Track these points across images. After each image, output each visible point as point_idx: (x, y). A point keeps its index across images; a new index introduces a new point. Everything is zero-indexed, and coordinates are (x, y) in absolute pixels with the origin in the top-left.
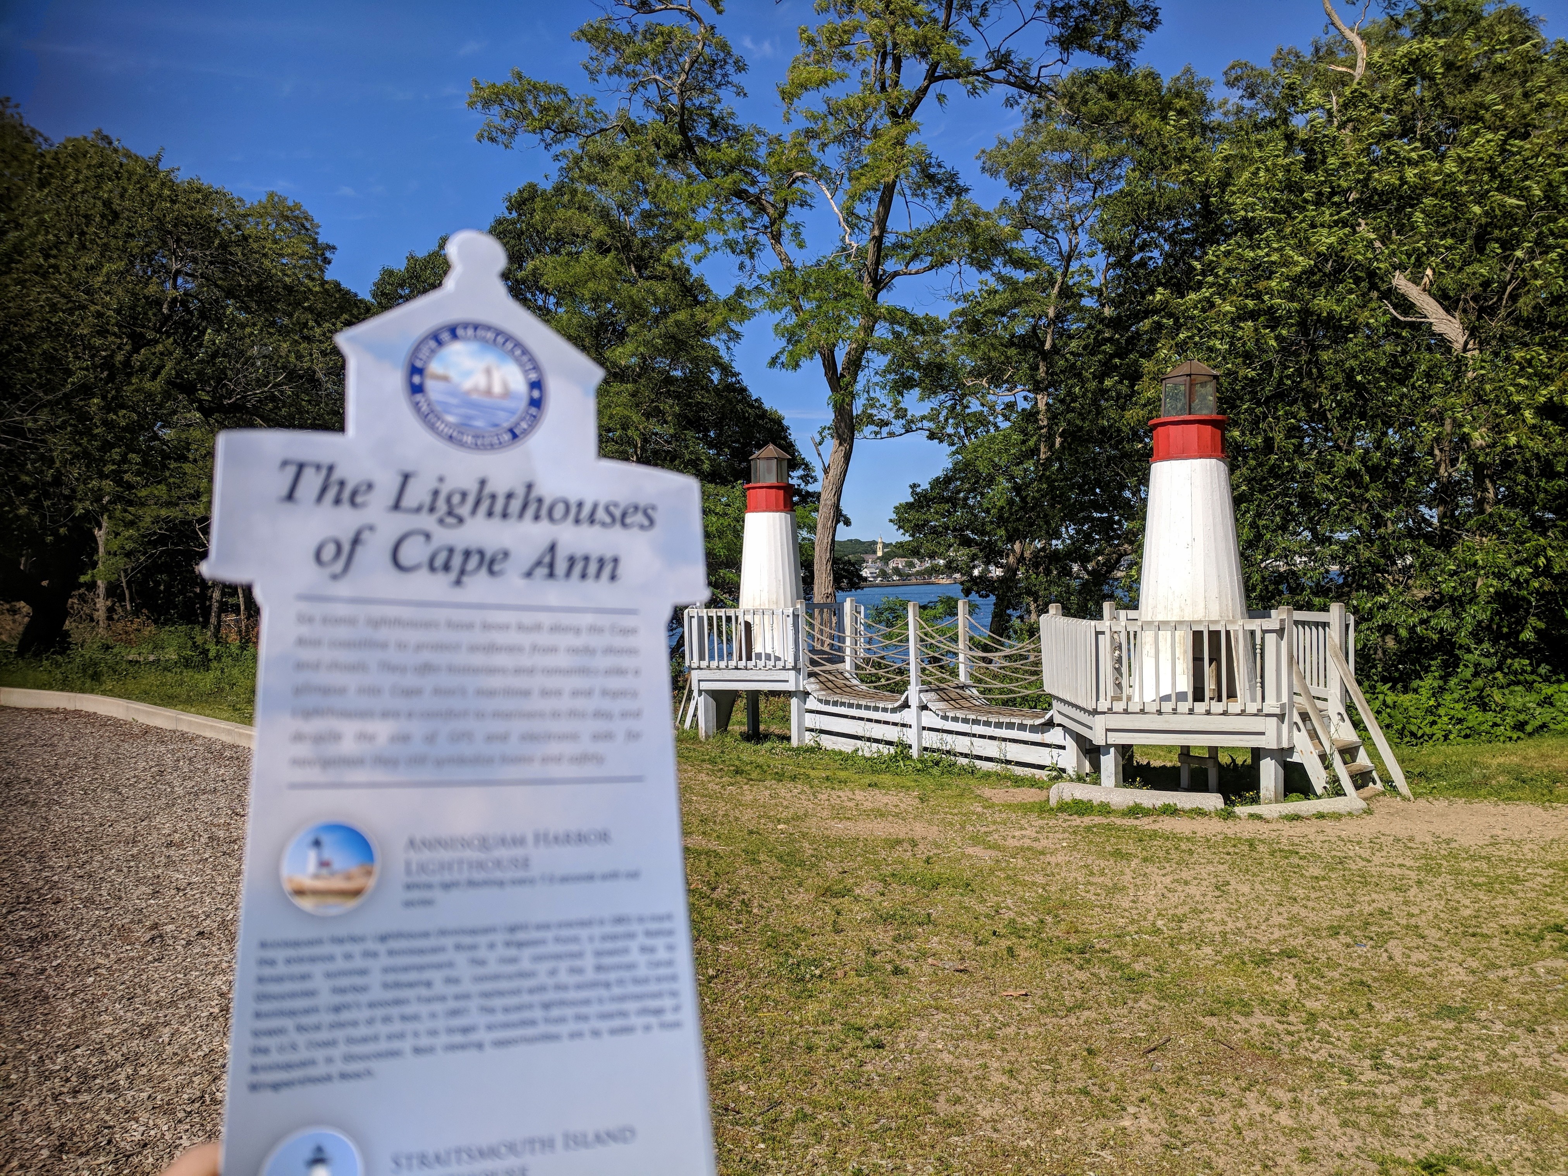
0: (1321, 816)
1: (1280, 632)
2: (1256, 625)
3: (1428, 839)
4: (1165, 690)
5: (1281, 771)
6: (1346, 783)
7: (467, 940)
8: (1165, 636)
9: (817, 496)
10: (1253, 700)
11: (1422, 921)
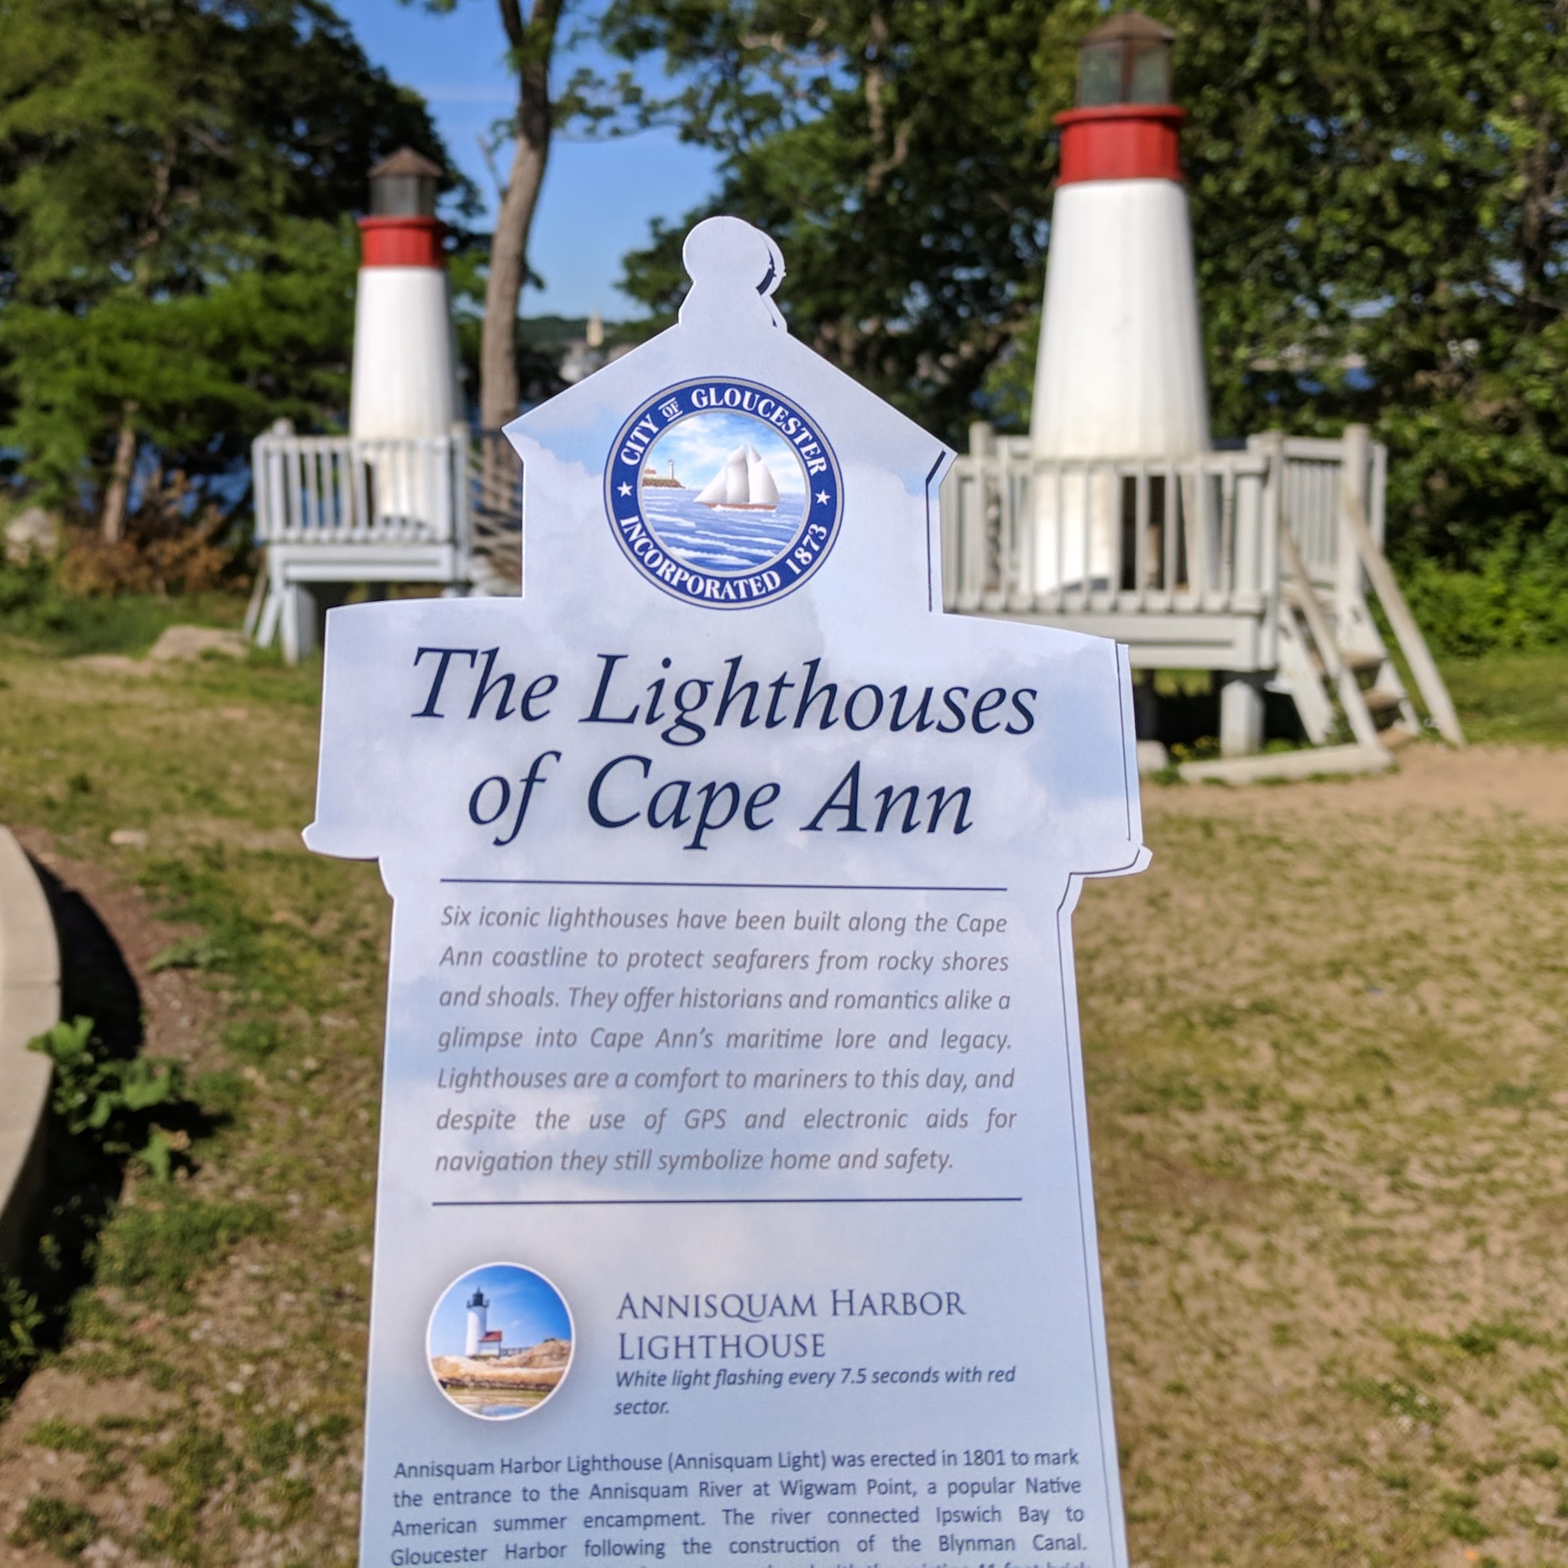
0: (1318, 778)
1: (1264, 477)
2: (1226, 463)
3: (1486, 813)
4: (1074, 572)
5: (1257, 707)
6: (1361, 724)
7: (722, 1477)
8: (1075, 482)
9: (486, 240)
10: (1216, 586)
11: (1472, 950)
